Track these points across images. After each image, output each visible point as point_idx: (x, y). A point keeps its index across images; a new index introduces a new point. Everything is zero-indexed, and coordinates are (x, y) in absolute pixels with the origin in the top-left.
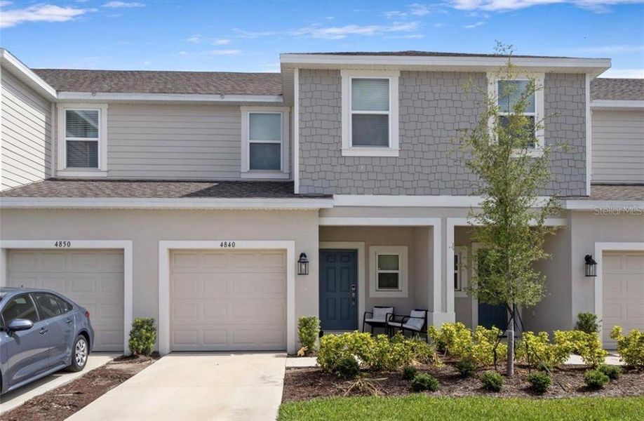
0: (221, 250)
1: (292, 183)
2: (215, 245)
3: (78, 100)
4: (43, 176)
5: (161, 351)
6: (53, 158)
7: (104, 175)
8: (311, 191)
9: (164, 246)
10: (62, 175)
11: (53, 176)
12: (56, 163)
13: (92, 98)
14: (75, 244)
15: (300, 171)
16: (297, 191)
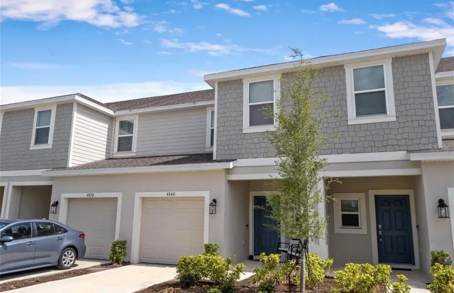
0: (167, 198)
1: (212, 154)
2: (164, 194)
3: (125, 115)
4: (104, 157)
5: (131, 261)
6: (112, 147)
7: (134, 155)
8: (224, 157)
9: (138, 195)
10: (115, 156)
11: (111, 157)
12: (113, 150)
13: (130, 113)
14: (96, 195)
15: (217, 145)
16: (214, 158)
